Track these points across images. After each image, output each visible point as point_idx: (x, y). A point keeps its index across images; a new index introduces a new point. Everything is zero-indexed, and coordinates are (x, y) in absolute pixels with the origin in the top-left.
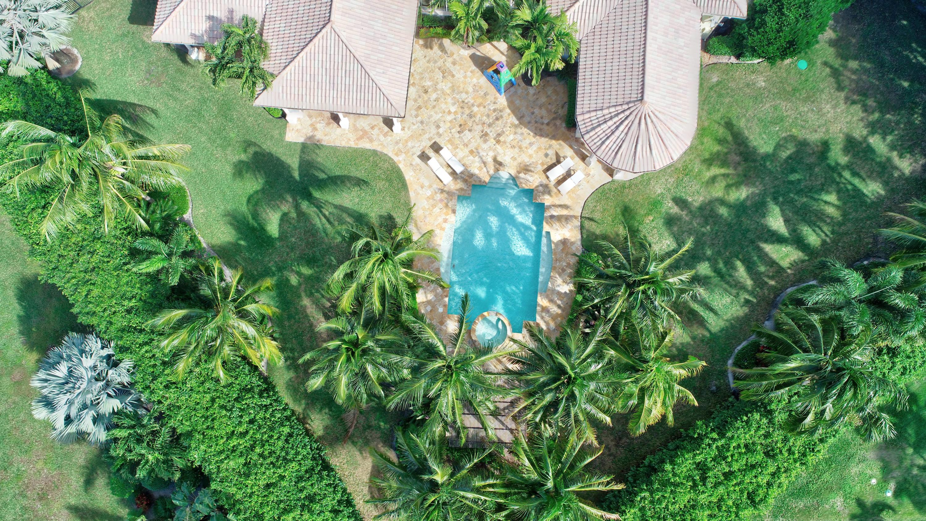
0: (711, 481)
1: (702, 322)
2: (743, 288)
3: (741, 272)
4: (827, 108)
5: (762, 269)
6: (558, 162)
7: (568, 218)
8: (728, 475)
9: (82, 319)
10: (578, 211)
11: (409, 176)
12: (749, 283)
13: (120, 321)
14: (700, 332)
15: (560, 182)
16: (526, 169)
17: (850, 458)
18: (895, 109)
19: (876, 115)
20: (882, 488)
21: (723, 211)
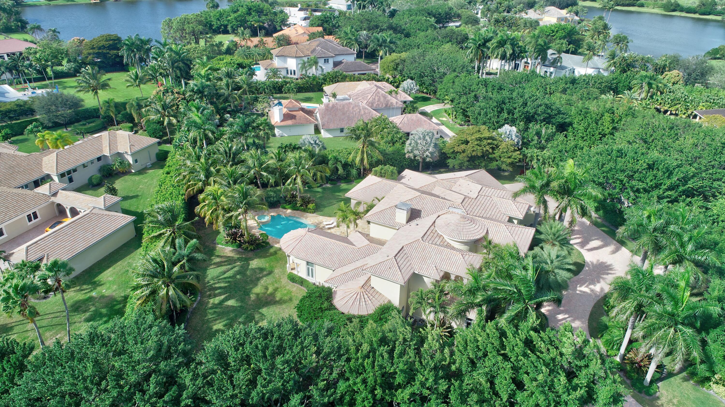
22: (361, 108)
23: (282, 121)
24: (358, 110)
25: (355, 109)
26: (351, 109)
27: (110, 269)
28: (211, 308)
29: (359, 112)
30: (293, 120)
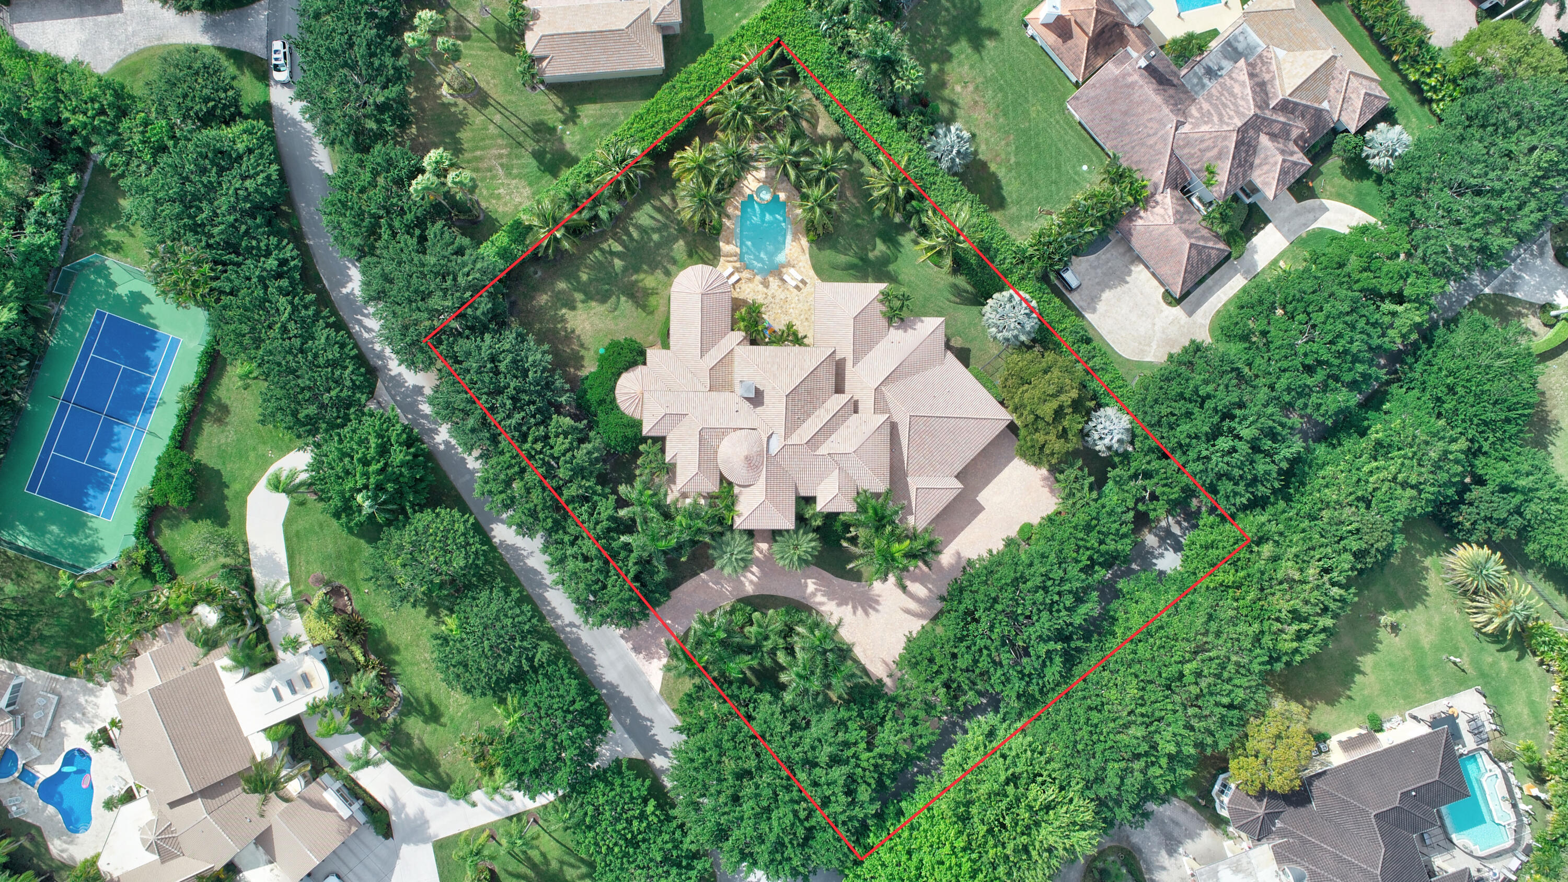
0: (661, 123)
1: (654, 207)
2: (633, 225)
3: (635, 234)
4: (588, 327)
5: (625, 238)
6: (733, 285)
7: (727, 256)
8: (652, 126)
9: (956, 178)
10: (722, 259)
11: (812, 273)
12: (631, 229)
13: (939, 179)
14: (657, 203)
15: (732, 274)
16: (750, 280)
17: (579, 144)
18: (549, 330)
19: (559, 326)
20: (563, 131)
21: (645, 267)
22: (1160, 134)
23: (1046, 25)
24: (1151, 132)
25: (1149, 125)
26: (1147, 117)
27: (598, 106)
28: (602, 251)
29: (1149, 136)
30: (1060, 40)
